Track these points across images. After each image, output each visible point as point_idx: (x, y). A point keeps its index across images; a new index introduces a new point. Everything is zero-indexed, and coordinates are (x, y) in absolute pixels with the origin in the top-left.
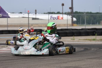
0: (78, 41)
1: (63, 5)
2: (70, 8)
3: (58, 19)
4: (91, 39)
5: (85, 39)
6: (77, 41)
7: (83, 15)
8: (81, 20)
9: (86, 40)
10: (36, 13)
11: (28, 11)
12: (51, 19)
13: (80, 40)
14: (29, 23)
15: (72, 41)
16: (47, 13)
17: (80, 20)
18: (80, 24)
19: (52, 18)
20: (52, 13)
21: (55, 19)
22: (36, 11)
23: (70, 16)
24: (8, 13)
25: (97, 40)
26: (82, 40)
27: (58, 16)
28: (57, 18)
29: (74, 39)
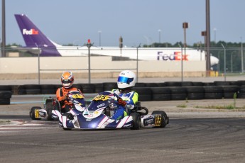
0: (192, 111)
1: (186, 26)
2: (203, 34)
3: (175, 59)
4: (223, 106)
5: (210, 106)
6: (189, 111)
7: (237, 51)
8: (232, 61)
9: (213, 107)
10: (121, 46)
11: (89, 41)
12: (158, 59)
13: (197, 107)
14: (89, 69)
15: (176, 112)
16: (150, 46)
17: (230, 63)
18: (229, 70)
19: (161, 58)
20: (163, 46)
21: (169, 60)
22: (121, 40)
23: (204, 52)
24: (55, 44)
25: (237, 108)
26: (201, 107)
27: (175, 53)
28: (172, 58)
29: (184, 107)
